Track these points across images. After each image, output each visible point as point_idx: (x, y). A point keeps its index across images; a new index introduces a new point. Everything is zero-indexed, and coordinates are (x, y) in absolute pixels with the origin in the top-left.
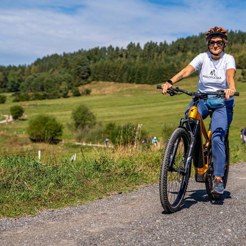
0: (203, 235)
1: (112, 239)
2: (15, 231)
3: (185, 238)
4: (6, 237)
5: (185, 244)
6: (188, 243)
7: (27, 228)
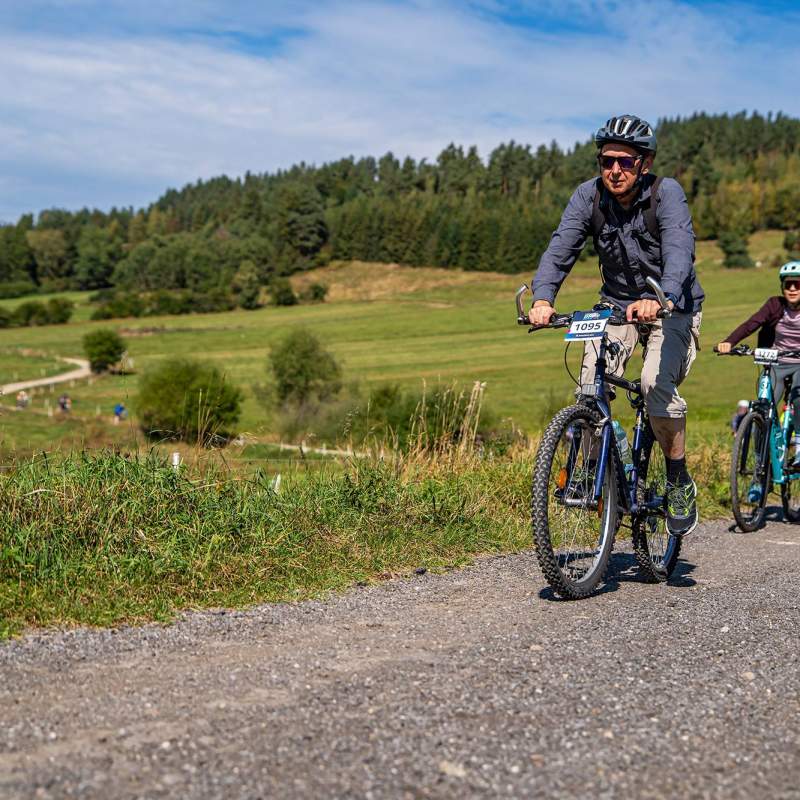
0: (672, 685)
1: (402, 692)
2: (113, 663)
3: (617, 693)
4: (88, 677)
5: (618, 707)
6: (628, 705)
7: (146, 655)
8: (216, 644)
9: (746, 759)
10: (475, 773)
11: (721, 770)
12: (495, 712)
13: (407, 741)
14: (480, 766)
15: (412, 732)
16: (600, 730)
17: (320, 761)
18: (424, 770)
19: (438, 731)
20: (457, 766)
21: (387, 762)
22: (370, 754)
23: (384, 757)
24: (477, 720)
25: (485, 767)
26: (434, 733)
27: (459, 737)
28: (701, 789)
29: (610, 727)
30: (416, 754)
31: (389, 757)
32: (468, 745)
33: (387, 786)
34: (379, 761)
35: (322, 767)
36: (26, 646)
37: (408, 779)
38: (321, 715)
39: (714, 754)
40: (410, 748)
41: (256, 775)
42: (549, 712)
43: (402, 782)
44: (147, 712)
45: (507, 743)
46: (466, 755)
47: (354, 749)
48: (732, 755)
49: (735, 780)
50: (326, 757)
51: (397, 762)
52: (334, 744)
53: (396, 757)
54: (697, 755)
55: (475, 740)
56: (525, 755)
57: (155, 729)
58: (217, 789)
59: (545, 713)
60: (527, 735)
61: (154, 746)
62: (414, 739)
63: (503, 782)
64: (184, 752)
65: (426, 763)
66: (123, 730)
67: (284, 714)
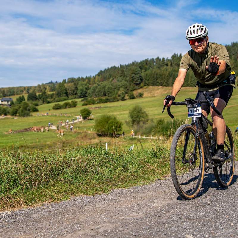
1: (172, 212)
2: (94, 206)
3: (233, 211)
4: (88, 211)
5: (234, 215)
6: (237, 214)
7: (103, 203)
8: (121, 199)
12: (199, 218)
13: (176, 228)
14: (197, 235)
15: (177, 225)
16: (230, 223)
17: (152, 234)
18: (181, 237)
19: (184, 224)
20: (190, 235)
21: (171, 235)
22: (166, 232)
23: (170, 233)
24: (194, 221)
25: (198, 235)
27: (190, 226)
29: (232, 222)
30: (178, 232)
31: (171, 233)
32: (193, 229)
34: (168, 234)
35: (153, 237)
36: (71, 202)
40: (176, 230)
42: (215, 218)
44: (104, 221)
45: (204, 228)
46: (192, 232)
47: (161, 231)
50: (154, 233)
51: (173, 235)
52: (155, 229)
53: (173, 233)
55: (195, 227)
56: (209, 231)
57: (107, 226)
59: (213, 218)
60: (209, 225)
61: (107, 231)
62: (178, 227)
64: (115, 232)
65: (181, 235)
66: (98, 226)
67: (141, 220)
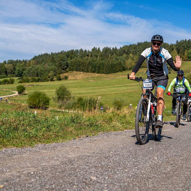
0: (140, 160)
1: (83, 161)
2: (21, 155)
3: (128, 162)
4: (16, 158)
5: (128, 165)
6: (131, 164)
7: (28, 154)
8: (43, 151)
9: (155, 176)
10: (98, 179)
11: (150, 178)
12: (102, 166)
13: (84, 172)
14: (99, 177)
15: (85, 170)
16: (125, 170)
17: (65, 176)
18: (87, 178)
20: (94, 177)
21: (80, 177)
22: (76, 175)
23: (79, 175)
24: (99, 168)
25: (100, 177)
26: (89, 170)
27: (95, 171)
28: (146, 182)
29: (127, 169)
30: (86, 175)
33: (79, 182)
34: (78, 176)
35: (66, 178)
36: (3, 152)
37: (84, 180)
38: (65, 166)
39: (149, 174)
40: (84, 174)
41: (51, 179)
43: (83, 181)
44: (28, 166)
45: (105, 172)
46: (96, 175)
47: (72, 174)
48: (152, 175)
49: (153, 180)
50: (66, 175)
51: (82, 176)
52: (68, 173)
53: (81, 175)
54: (145, 175)
55: (98, 172)
56: (109, 175)
57: (30, 169)
58: (43, 182)
59: (113, 166)
60: (109, 171)
61: (30, 173)
62: (85, 172)
63: (104, 181)
64: (36, 174)
65: (88, 177)
66: (23, 170)
67: (58, 166)
